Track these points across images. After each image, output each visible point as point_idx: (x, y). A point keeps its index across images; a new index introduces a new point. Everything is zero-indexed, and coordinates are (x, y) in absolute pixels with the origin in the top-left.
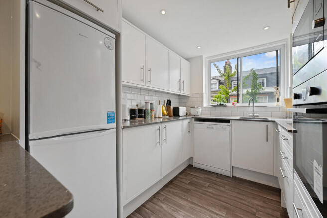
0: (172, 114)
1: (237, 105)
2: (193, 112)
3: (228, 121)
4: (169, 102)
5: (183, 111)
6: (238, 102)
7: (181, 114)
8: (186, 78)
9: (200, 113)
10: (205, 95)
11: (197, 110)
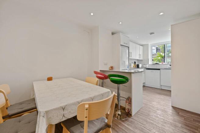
0: (136, 67)
1: (164, 63)
2: (144, 66)
3: (159, 69)
4: (135, 63)
5: (140, 66)
6: (164, 62)
7: (140, 67)
8: (141, 53)
9: (147, 66)
10: (149, 60)
11: (146, 65)
